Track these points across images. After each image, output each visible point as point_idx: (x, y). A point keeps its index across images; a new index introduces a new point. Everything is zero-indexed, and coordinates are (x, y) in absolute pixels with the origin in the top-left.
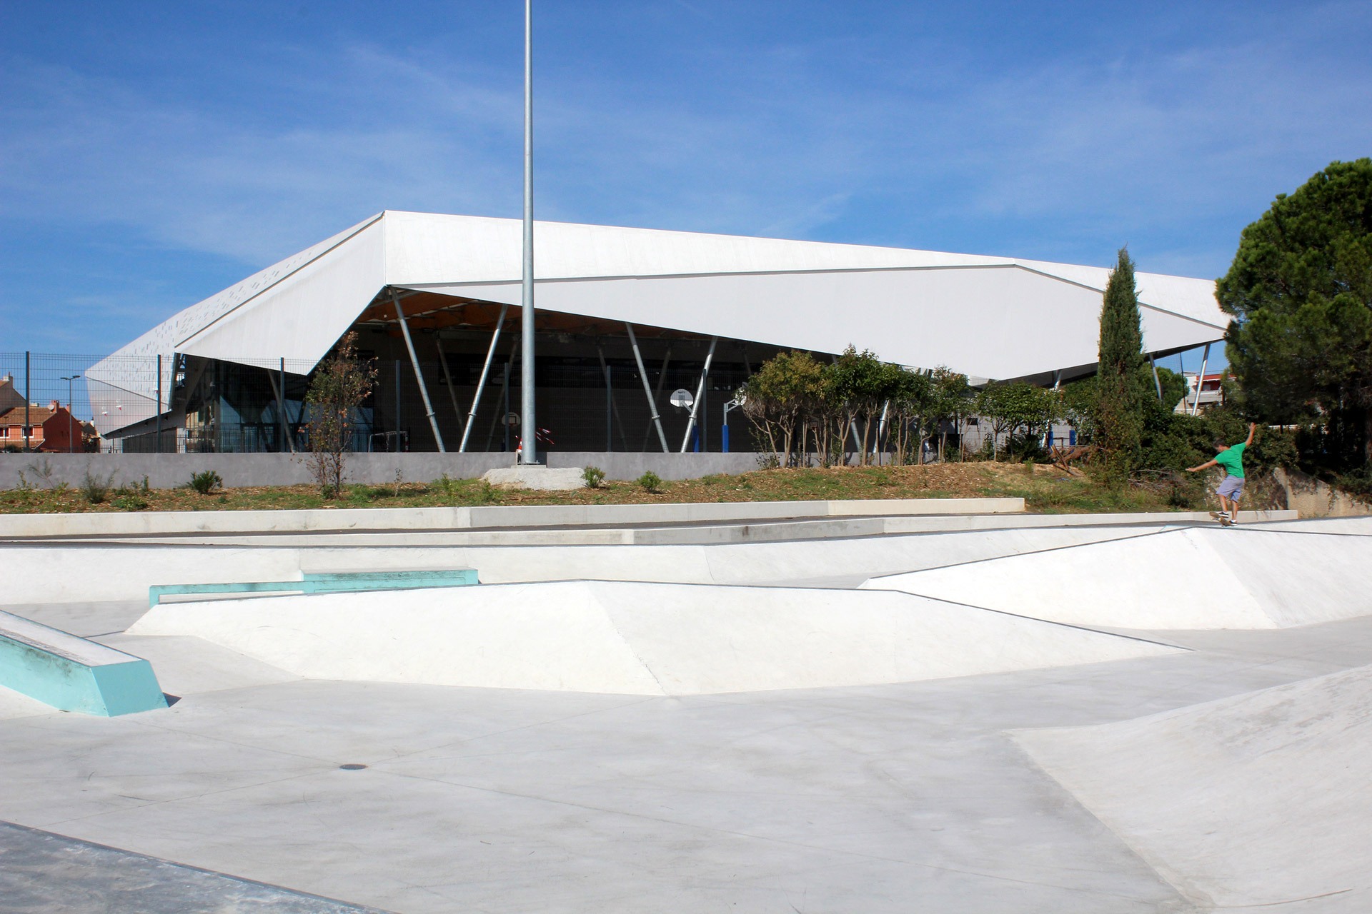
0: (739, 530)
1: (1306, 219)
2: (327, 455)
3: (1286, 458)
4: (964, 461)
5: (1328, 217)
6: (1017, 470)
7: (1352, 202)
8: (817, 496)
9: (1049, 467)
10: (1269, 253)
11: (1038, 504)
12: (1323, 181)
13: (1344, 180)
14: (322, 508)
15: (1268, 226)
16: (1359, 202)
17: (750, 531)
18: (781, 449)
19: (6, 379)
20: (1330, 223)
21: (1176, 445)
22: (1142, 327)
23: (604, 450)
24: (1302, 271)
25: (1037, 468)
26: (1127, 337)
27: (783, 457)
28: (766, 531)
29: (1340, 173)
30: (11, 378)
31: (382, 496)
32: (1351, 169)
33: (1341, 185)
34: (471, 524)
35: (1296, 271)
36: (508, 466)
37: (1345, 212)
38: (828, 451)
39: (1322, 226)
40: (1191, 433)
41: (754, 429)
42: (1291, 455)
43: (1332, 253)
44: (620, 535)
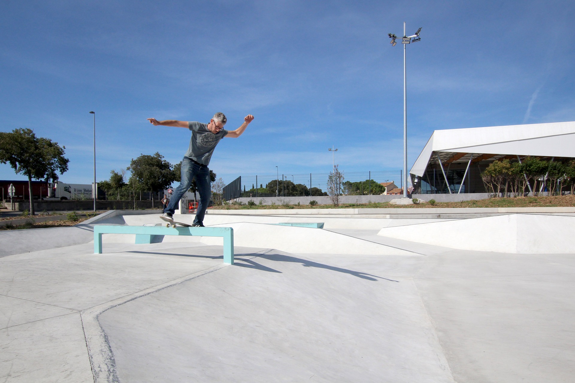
17: (441, 216)
19: (392, 182)
28: (449, 216)
30: (393, 182)
31: (351, 206)
36: (400, 198)
38: (516, 192)
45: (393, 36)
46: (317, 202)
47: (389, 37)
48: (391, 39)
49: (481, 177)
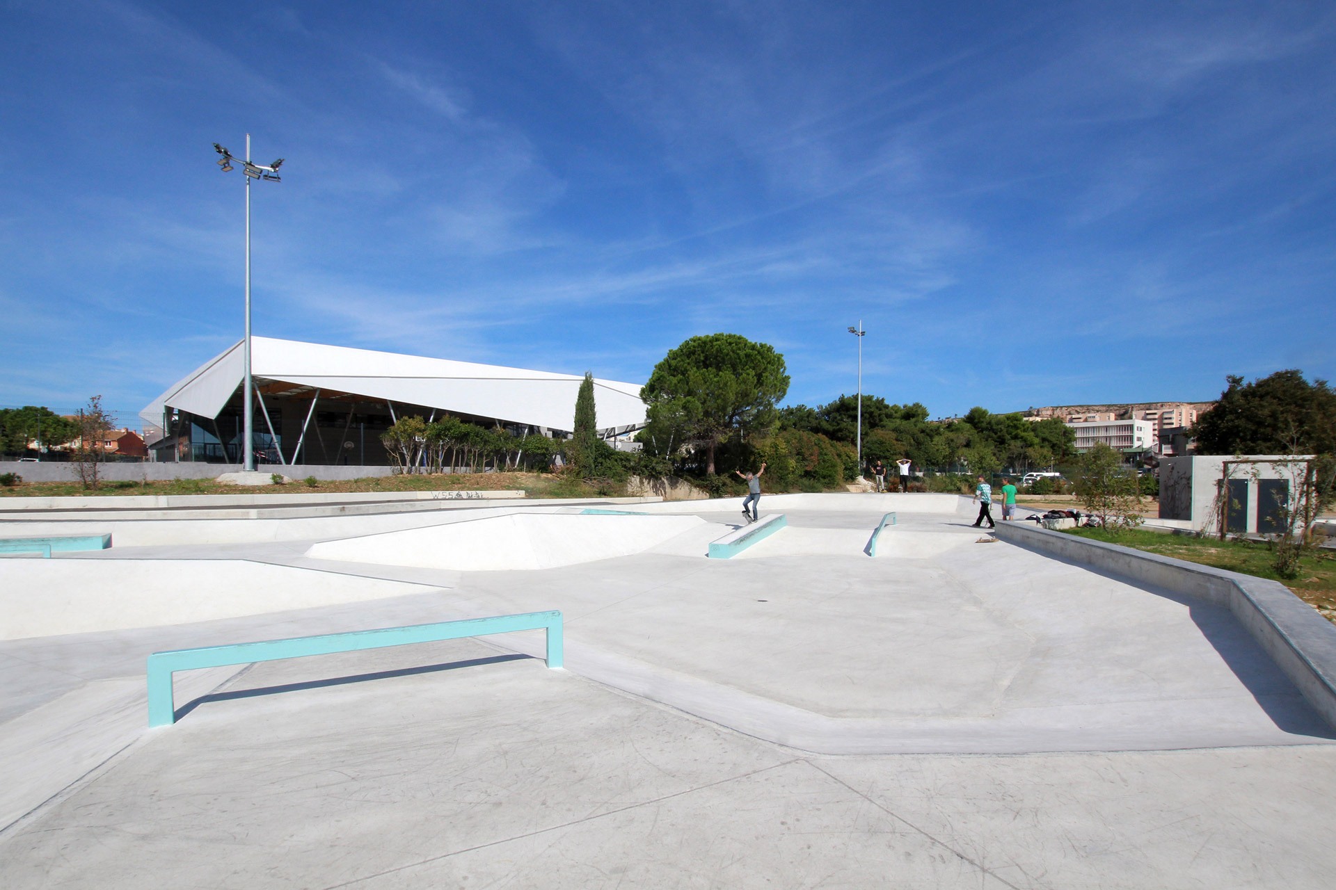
0: (338, 509)
1: (679, 361)
2: (86, 465)
3: (667, 472)
4: (508, 471)
5: (688, 361)
6: (533, 477)
7: (699, 355)
8: (415, 489)
9: (550, 476)
10: (661, 376)
11: (531, 494)
12: (688, 344)
13: (696, 344)
14: (73, 496)
15: (664, 364)
16: (702, 355)
18: (404, 464)
20: (689, 364)
21: (613, 466)
22: (596, 409)
23: (301, 464)
24: (676, 385)
25: (544, 475)
26: (586, 414)
27: (405, 469)
29: (694, 341)
31: (124, 487)
32: (699, 339)
33: (694, 347)
34: (168, 505)
35: (673, 385)
36: (237, 472)
37: (696, 359)
38: (432, 466)
39: (686, 365)
40: (621, 460)
41: (390, 454)
42: (670, 471)
43: (688, 378)
44: (248, 513)
45: (226, 152)
46: (19, 477)
47: (215, 150)
48: (221, 156)
49: (382, 441)
